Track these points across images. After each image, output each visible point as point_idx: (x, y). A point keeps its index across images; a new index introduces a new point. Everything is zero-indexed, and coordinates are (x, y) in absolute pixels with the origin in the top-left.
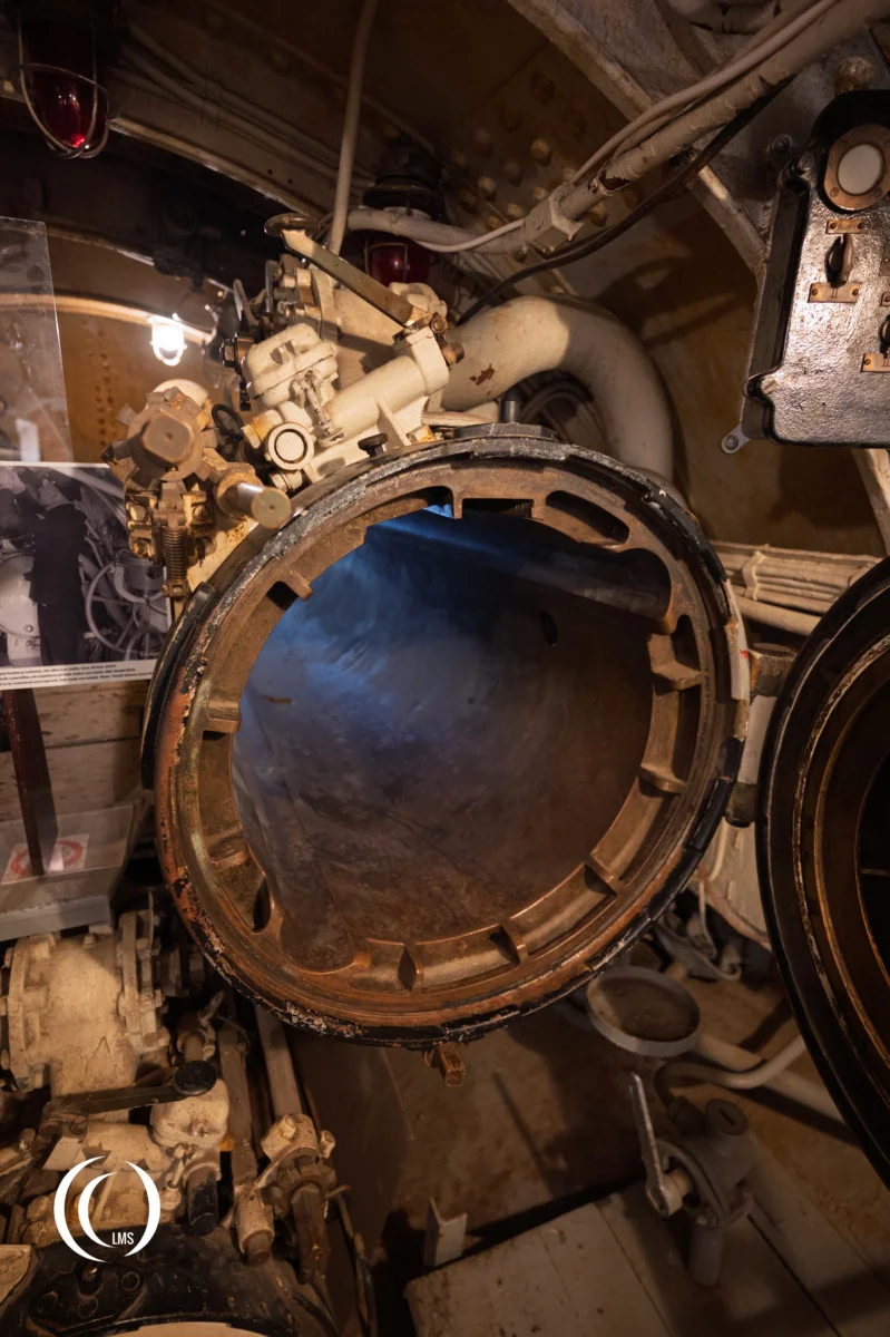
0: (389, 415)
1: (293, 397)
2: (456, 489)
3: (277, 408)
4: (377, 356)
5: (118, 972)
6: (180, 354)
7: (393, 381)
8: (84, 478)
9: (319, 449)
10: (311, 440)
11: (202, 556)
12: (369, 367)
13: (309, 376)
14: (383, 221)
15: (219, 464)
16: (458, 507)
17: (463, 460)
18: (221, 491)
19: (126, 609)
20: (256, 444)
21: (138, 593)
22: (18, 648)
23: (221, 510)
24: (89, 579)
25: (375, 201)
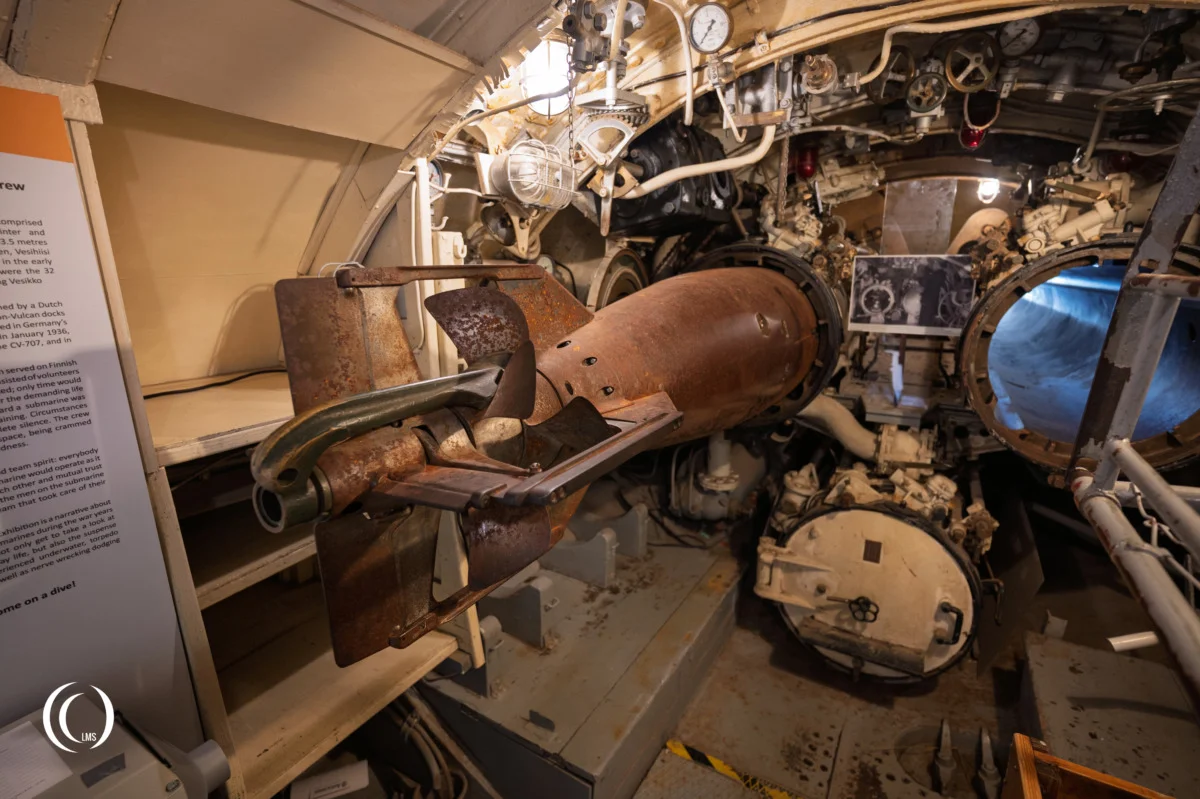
0: (1081, 232)
1: (1039, 229)
2: (1100, 256)
3: (1032, 233)
4: (1087, 208)
5: (921, 443)
6: (994, 197)
7: (1090, 217)
8: (950, 260)
9: (1047, 245)
10: (1044, 243)
11: (994, 278)
12: (1081, 213)
13: (1047, 222)
15: (1006, 251)
16: (1101, 262)
17: (1103, 246)
18: (1005, 259)
19: (954, 308)
20: (1021, 244)
21: (960, 302)
22: (911, 319)
23: (1003, 264)
24: (942, 296)
25: (1116, 134)
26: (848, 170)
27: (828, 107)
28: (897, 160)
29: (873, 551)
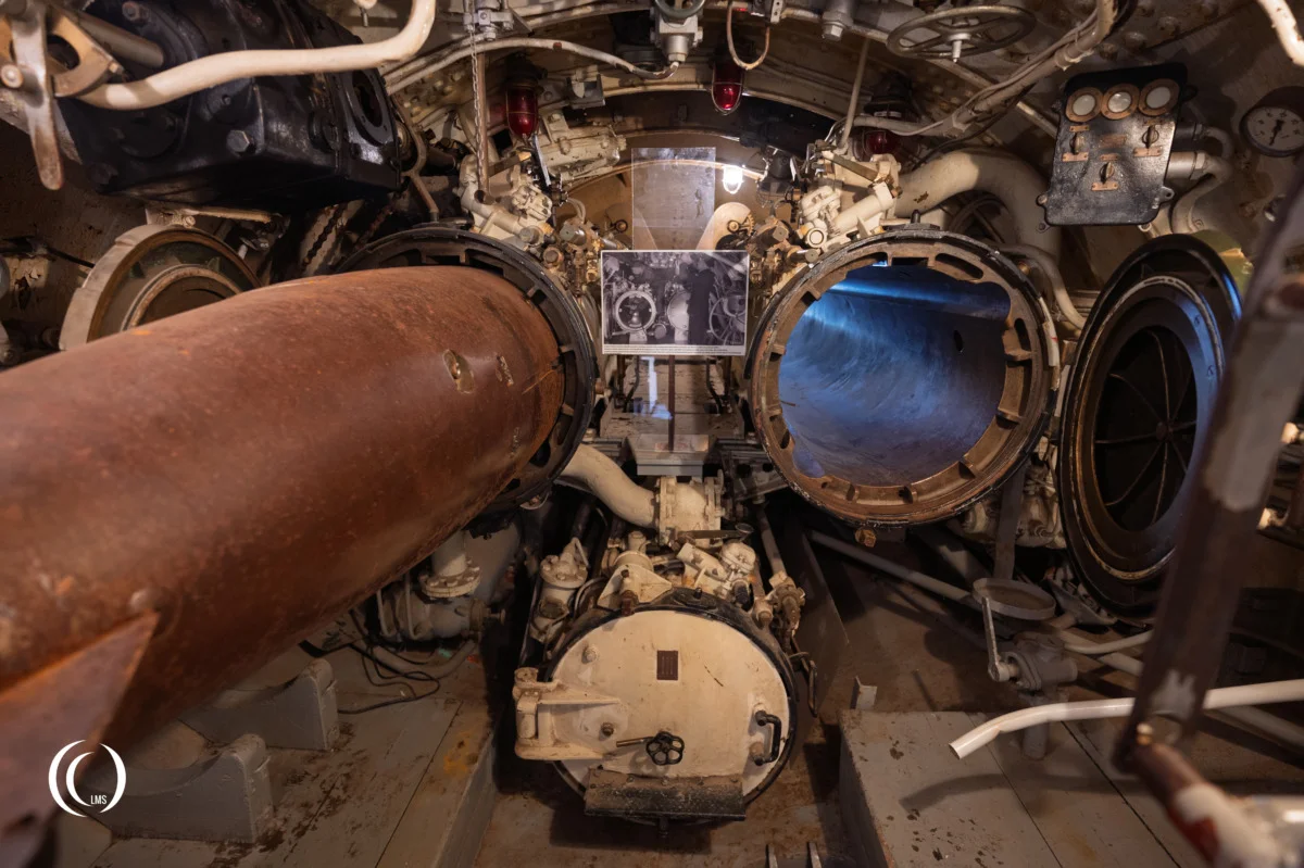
0: (862, 222)
1: (820, 217)
2: (889, 253)
3: (812, 222)
4: (861, 194)
5: (706, 497)
6: (738, 188)
7: (868, 205)
8: (717, 257)
9: (829, 238)
10: (826, 235)
11: (778, 281)
12: (856, 200)
13: (827, 208)
14: (872, 122)
15: (787, 245)
16: (890, 261)
17: (892, 240)
18: (789, 255)
19: (727, 319)
20: (801, 237)
21: (732, 312)
22: (679, 336)
23: (788, 262)
24: (712, 304)
25: (870, 110)
26: (579, 132)
27: (538, 9)
28: (638, 130)
29: (668, 665)
